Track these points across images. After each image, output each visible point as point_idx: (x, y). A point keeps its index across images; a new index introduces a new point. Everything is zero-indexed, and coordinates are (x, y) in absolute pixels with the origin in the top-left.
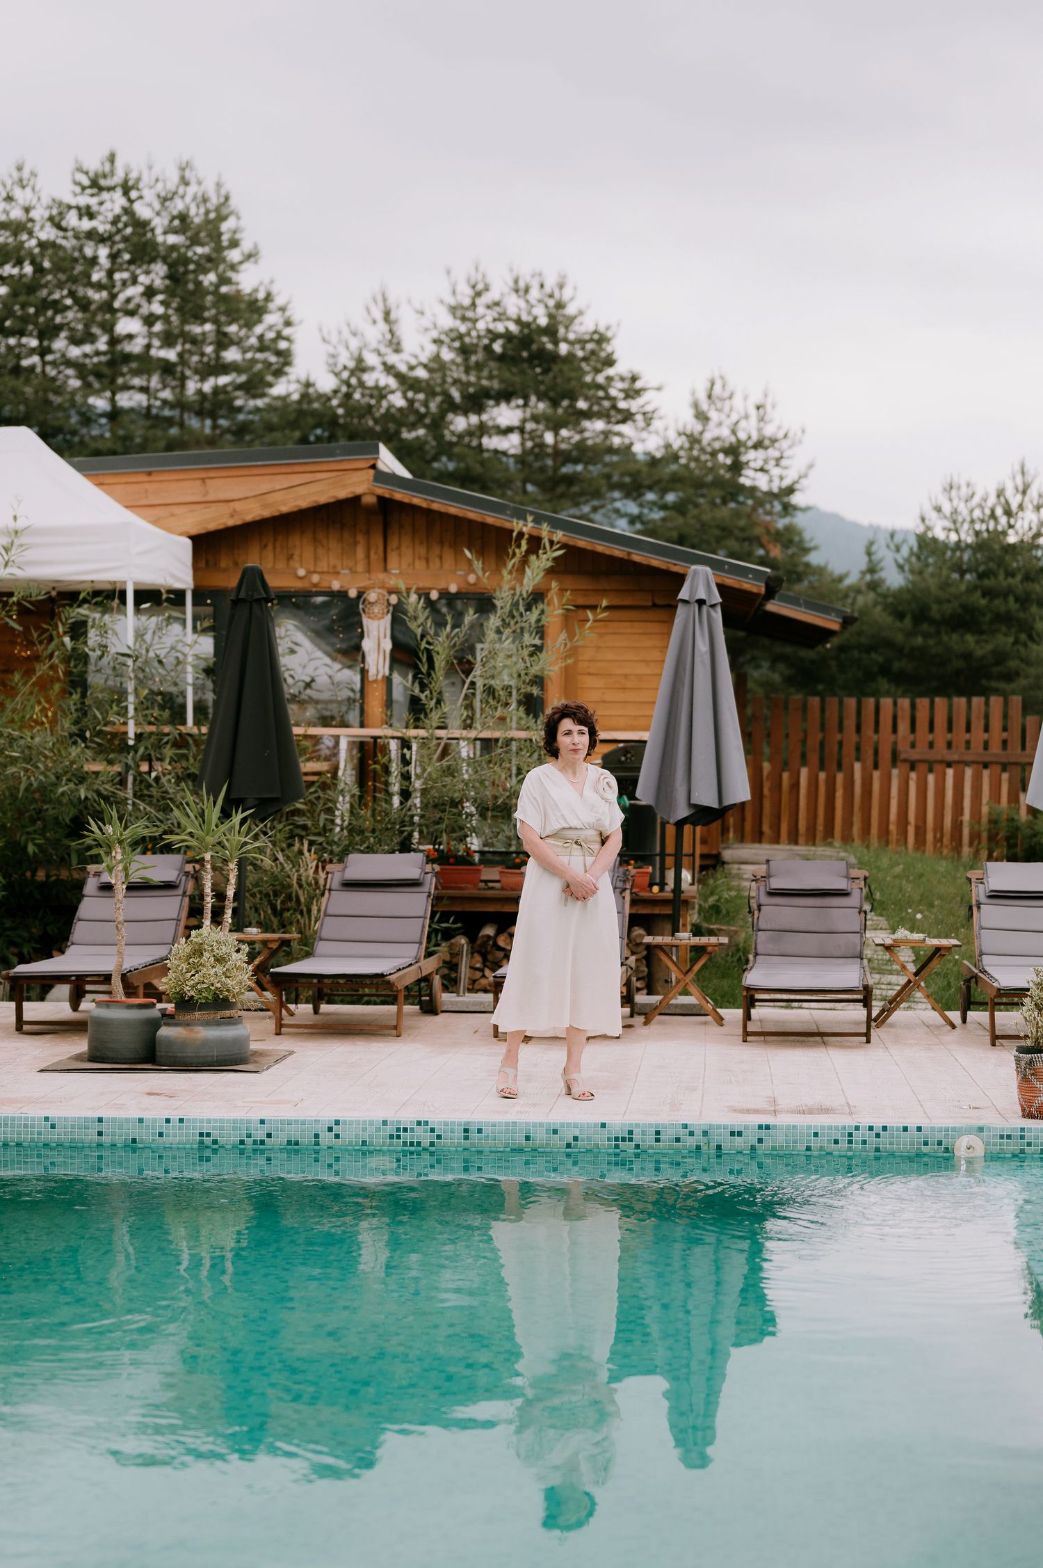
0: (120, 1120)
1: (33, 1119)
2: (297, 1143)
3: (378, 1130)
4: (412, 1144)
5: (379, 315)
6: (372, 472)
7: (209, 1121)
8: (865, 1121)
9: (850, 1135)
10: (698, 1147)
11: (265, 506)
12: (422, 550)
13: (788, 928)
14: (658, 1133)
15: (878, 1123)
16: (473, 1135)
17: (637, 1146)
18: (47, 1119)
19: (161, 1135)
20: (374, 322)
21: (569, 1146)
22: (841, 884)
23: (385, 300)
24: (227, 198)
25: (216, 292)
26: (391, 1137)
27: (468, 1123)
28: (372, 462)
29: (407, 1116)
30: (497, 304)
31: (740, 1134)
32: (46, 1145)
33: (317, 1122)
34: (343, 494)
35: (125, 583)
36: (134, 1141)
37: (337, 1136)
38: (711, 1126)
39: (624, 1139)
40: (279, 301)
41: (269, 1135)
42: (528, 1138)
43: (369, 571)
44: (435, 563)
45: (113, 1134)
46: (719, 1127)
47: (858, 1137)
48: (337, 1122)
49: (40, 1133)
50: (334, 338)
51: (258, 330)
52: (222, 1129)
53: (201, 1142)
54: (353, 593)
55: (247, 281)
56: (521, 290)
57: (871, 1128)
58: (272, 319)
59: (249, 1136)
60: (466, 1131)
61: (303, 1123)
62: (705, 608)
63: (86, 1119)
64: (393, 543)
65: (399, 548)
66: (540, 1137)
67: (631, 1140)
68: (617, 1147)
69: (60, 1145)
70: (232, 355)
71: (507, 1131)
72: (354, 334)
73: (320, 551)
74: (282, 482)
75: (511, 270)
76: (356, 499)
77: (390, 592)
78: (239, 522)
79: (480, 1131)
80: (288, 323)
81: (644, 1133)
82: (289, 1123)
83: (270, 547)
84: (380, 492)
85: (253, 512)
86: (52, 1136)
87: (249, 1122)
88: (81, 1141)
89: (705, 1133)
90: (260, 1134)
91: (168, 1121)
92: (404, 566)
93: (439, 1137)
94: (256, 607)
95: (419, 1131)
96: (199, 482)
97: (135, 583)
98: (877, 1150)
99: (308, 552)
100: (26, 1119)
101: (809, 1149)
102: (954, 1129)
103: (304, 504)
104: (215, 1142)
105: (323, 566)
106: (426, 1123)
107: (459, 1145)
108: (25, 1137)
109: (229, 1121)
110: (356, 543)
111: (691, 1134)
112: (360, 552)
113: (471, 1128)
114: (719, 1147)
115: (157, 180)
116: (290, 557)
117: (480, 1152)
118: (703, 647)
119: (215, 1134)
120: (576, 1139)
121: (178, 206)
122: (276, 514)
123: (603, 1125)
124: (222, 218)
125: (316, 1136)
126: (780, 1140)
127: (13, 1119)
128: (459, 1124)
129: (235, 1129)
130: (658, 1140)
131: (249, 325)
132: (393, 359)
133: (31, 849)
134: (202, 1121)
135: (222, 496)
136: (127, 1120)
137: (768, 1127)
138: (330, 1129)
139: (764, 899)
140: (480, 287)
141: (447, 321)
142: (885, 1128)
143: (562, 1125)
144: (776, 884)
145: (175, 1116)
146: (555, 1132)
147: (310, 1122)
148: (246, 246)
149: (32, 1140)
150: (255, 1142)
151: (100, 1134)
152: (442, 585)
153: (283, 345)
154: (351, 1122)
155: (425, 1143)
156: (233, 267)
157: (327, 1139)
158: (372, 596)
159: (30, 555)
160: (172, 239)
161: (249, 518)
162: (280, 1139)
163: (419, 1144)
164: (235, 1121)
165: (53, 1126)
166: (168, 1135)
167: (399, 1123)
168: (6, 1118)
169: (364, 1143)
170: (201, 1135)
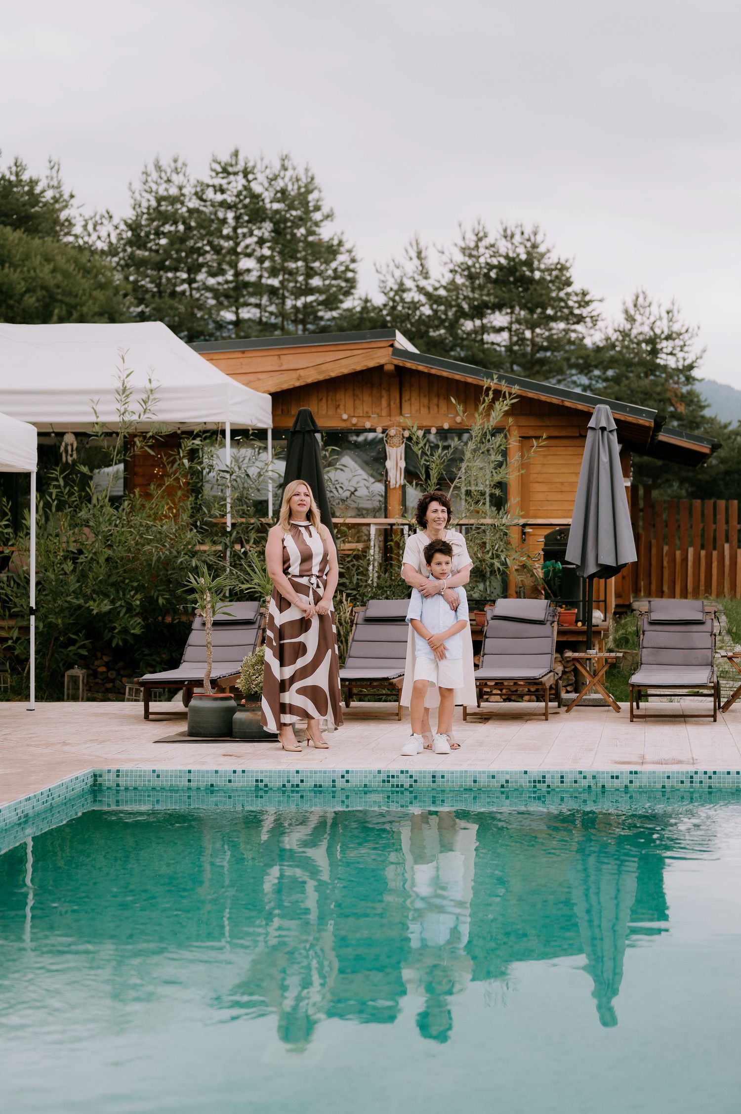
0: (203, 772)
1: (145, 772)
2: (320, 786)
3: (375, 777)
4: (397, 786)
5: (414, 254)
6: (391, 349)
7: (262, 772)
8: (701, 768)
9: (692, 777)
10: (589, 787)
11: (320, 373)
12: (425, 401)
13: (663, 646)
14: (562, 777)
15: (710, 769)
16: (439, 779)
17: (549, 786)
18: (154, 771)
19: (230, 781)
20: (411, 259)
21: (502, 786)
22: (699, 616)
23: (417, 244)
24: (312, 179)
25: (305, 240)
26: (384, 781)
27: (435, 772)
28: (391, 343)
29: (393, 768)
30: (493, 246)
31: (617, 777)
32: (154, 789)
33: (334, 771)
34: (372, 364)
35: (224, 423)
36: (212, 785)
37: (347, 781)
38: (598, 772)
39: (539, 782)
40: (347, 246)
41: (302, 781)
42: (475, 781)
43: (390, 415)
44: (434, 410)
45: (199, 781)
46: (603, 773)
47: (696, 779)
48: (347, 772)
49: (149, 781)
50: (384, 270)
51: (334, 265)
52: (270, 777)
53: (257, 786)
54: (379, 431)
55: (326, 233)
56: (508, 236)
57: (705, 773)
58: (341, 258)
59: (289, 781)
60: (434, 777)
61: (325, 772)
62: (606, 433)
63: (180, 771)
64: (406, 397)
65: (410, 399)
66: (483, 781)
67: (544, 782)
68: (535, 787)
69: (163, 789)
70: (316, 282)
71: (461, 777)
72: (398, 268)
73: (357, 402)
74: (332, 356)
75: (502, 223)
76: (381, 367)
77: (404, 429)
78: (303, 384)
79: (443, 777)
80: (353, 261)
81: (553, 777)
82: (316, 772)
83: (324, 400)
84: (396, 362)
85: (312, 377)
86: (158, 783)
87: (288, 772)
88: (177, 786)
89: (594, 777)
90: (296, 780)
91: (235, 772)
92: (414, 411)
93: (416, 781)
94: (307, 436)
95: (402, 776)
96: (276, 357)
97: (231, 424)
98: (710, 787)
99: (350, 403)
100: (141, 771)
101: (664, 787)
103: (346, 371)
104: (266, 786)
105: (360, 412)
106: (407, 772)
107: (429, 786)
108: (140, 784)
109: (275, 772)
110: (381, 397)
111: (585, 777)
112: (384, 403)
113: (437, 775)
114: (603, 786)
115: (266, 167)
116: (338, 407)
117: (443, 791)
118: (604, 458)
119: (266, 781)
120: (507, 782)
121: (280, 184)
122: (327, 378)
123: (526, 772)
124: (308, 192)
125: (334, 781)
126: (645, 782)
127: (132, 772)
128: (429, 772)
129: (279, 777)
130: (562, 782)
131: (327, 262)
132: (423, 283)
133: (161, 601)
134: (257, 772)
135: (292, 366)
136: (207, 772)
137: (636, 773)
138: (343, 777)
139: (647, 627)
140: (481, 234)
141: (459, 258)
142: (715, 773)
143: (498, 772)
144: (655, 616)
145: (239, 769)
146: (493, 777)
147: (329, 772)
148: (325, 210)
149: (144, 786)
150: (293, 786)
151: (189, 781)
152: (439, 424)
153: (350, 275)
154: (357, 772)
155: (407, 785)
156: (317, 224)
157: (340, 783)
158: (392, 432)
159: (160, 405)
160: (276, 206)
161: (309, 381)
162: (309, 783)
163: (402, 786)
164: (279, 772)
165: (158, 776)
166: (235, 782)
167: (389, 771)
168: (127, 771)
169: (365, 786)
170: (257, 781)
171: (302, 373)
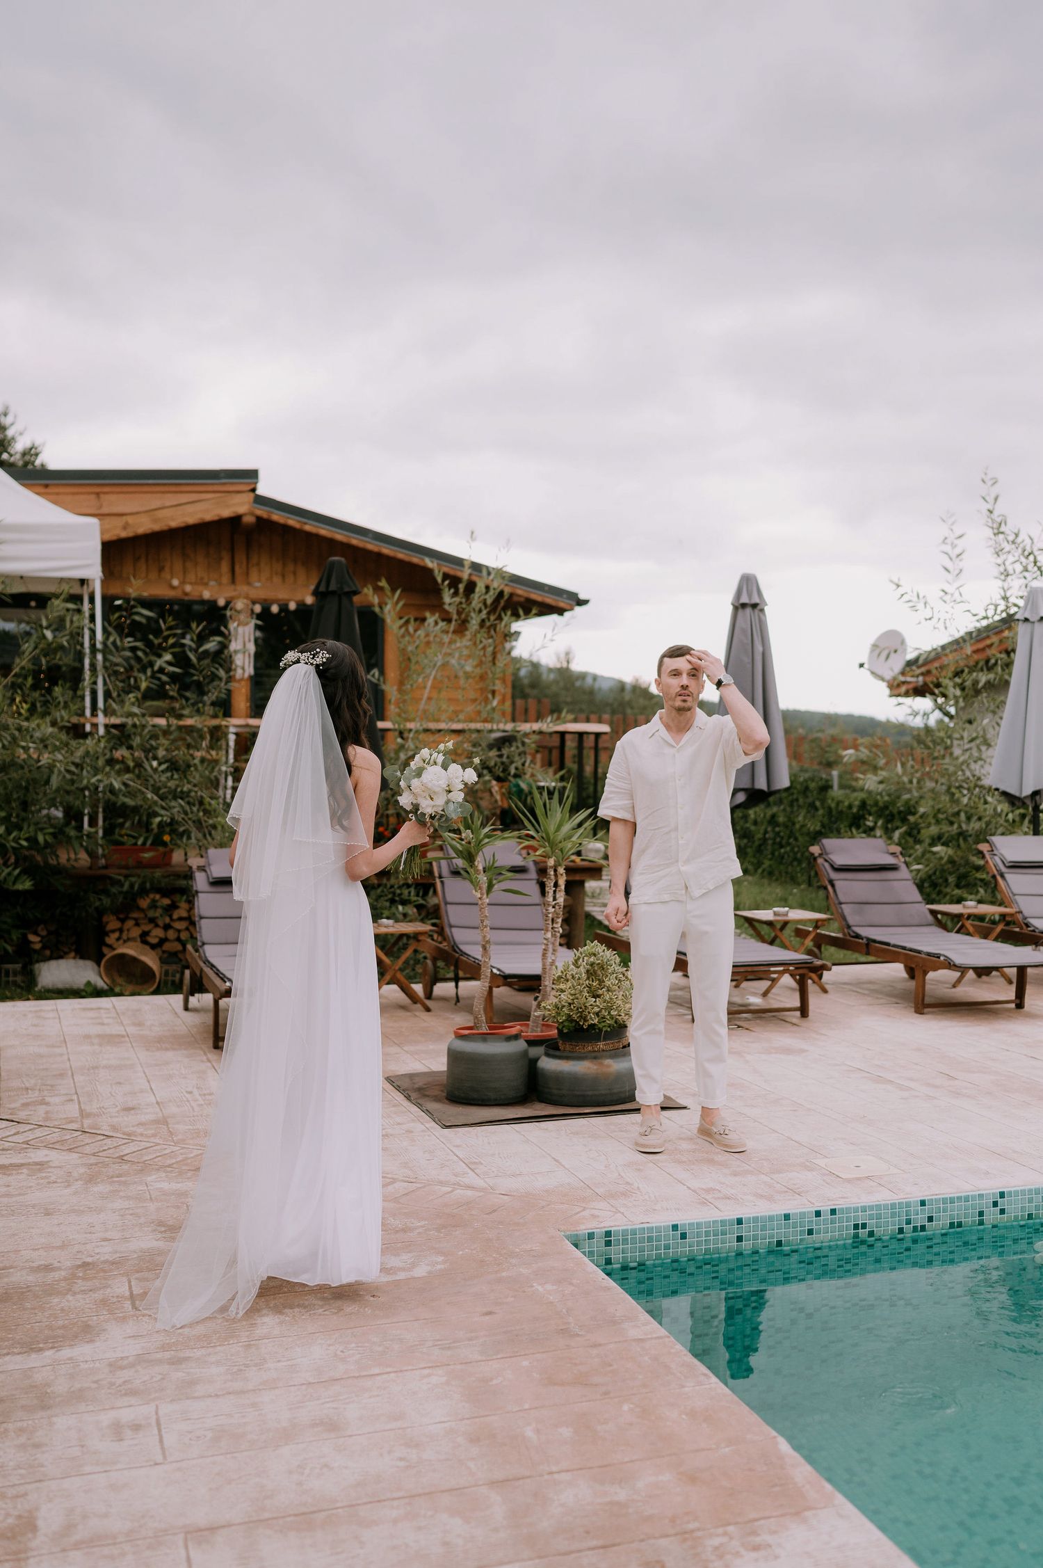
0: (763, 1219)
1: (658, 1229)
2: (960, 1225)
6: (252, 495)
7: (864, 1209)
11: (155, 521)
12: (278, 567)
13: (864, 900)
18: (675, 1227)
19: (810, 1232)
22: (890, 860)
28: (252, 487)
33: (981, 1196)
34: (226, 513)
36: (779, 1244)
37: (1002, 1211)
41: (930, 1219)
43: (233, 581)
44: (290, 578)
45: (755, 1238)
48: (1002, 1195)
49: (667, 1247)
52: (879, 1217)
53: (856, 1236)
54: (221, 602)
61: (967, 1199)
63: (723, 1222)
64: (254, 560)
65: (258, 564)
73: (189, 565)
74: (171, 499)
76: (235, 520)
77: (254, 603)
78: (131, 534)
82: (952, 1201)
83: (143, 560)
84: (259, 514)
85: (144, 526)
86: (682, 1250)
87: (908, 1205)
88: (717, 1251)
90: (920, 1219)
91: (818, 1214)
92: (264, 579)
96: (93, 497)
99: (178, 566)
103: (191, 520)
104: (871, 1234)
105: (191, 576)
108: (650, 1255)
109: (886, 1206)
110: (221, 559)
112: (225, 567)
116: (161, 569)
119: (871, 1224)
122: (165, 528)
125: (981, 1214)
127: (634, 1232)
129: (893, 1215)
134: (856, 1210)
135: (116, 510)
136: (771, 1218)
138: (995, 1204)
139: (833, 875)
144: (839, 860)
145: (825, 1208)
147: (974, 1197)
150: (915, 1229)
151: (740, 1239)
152: (299, 598)
154: (1016, 1193)
157: (992, 1216)
158: (239, 605)
161: (141, 530)
162: (942, 1222)
164: (893, 1206)
165: (683, 1236)
166: (819, 1232)
168: (625, 1232)
169: (1030, 1216)
170: (856, 1227)
171: (130, 519)
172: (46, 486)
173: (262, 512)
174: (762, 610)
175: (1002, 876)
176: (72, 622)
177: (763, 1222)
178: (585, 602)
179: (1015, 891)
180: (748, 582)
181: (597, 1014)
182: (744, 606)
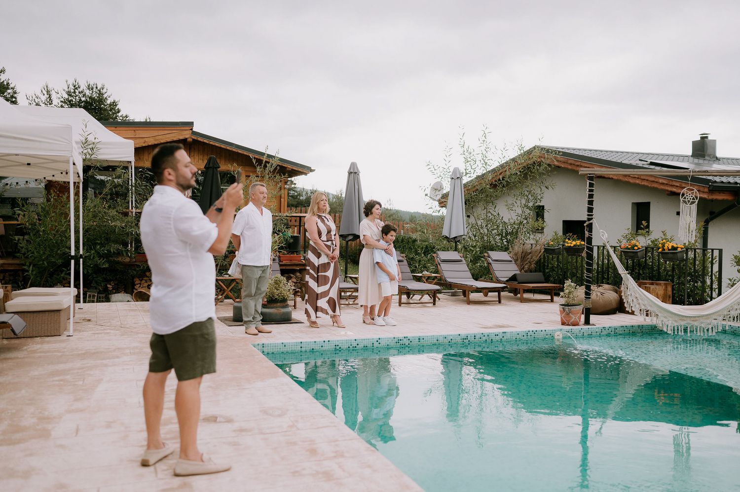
0: (308, 342)
1: (278, 344)
2: (367, 347)
3: (392, 340)
4: (403, 345)
5: (45, 93)
6: (191, 131)
7: (338, 341)
8: (531, 329)
9: (527, 333)
10: (486, 340)
11: (155, 140)
12: (201, 157)
14: (475, 336)
16: (421, 340)
18: (282, 343)
19: (322, 346)
20: (44, 95)
21: (449, 342)
23: (47, 87)
26: (396, 342)
27: (419, 337)
28: (191, 128)
29: (400, 335)
30: (82, 92)
31: (498, 335)
32: (283, 353)
33: (373, 339)
34: (181, 137)
36: (313, 349)
37: (379, 343)
38: (490, 333)
39: (465, 339)
41: (358, 344)
42: (437, 340)
45: (306, 347)
46: (492, 333)
47: (529, 334)
48: (379, 339)
49: (280, 349)
50: (31, 99)
52: (342, 343)
53: (336, 348)
56: (90, 88)
57: (533, 331)
59: (351, 345)
60: (419, 339)
61: (369, 339)
63: (296, 343)
65: (194, 156)
66: (441, 340)
67: (467, 339)
68: (463, 341)
69: (287, 352)
71: (431, 339)
74: (161, 132)
75: (87, 82)
76: (185, 139)
78: (145, 145)
80: (15, 93)
81: (471, 337)
82: (364, 340)
84: (193, 137)
85: (152, 142)
86: (285, 349)
87: (351, 340)
88: (294, 350)
89: (488, 336)
90: (355, 344)
91: (324, 342)
93: (411, 342)
95: (405, 339)
98: (534, 338)
100: (275, 343)
101: (516, 339)
102: (554, 330)
104: (340, 348)
106: (407, 337)
107: (417, 344)
108: (275, 350)
111: (484, 336)
114: (492, 340)
117: (423, 346)
119: (340, 345)
120: (451, 340)
123: (459, 335)
125: (373, 344)
126: (509, 336)
127: (271, 344)
128: (417, 337)
129: (347, 343)
130: (475, 339)
134: (336, 341)
135: (143, 136)
136: (310, 342)
137: (505, 333)
138: (377, 341)
140: (77, 86)
142: (536, 331)
143: (447, 335)
145: (327, 340)
146: (445, 338)
147: (371, 339)
149: (278, 351)
150: (353, 347)
151: (301, 347)
154: (384, 339)
155: (407, 344)
157: (376, 344)
162: (361, 346)
164: (347, 340)
165: (285, 346)
166: (324, 346)
167: (399, 338)
168: (268, 344)
169: (388, 345)
170: (336, 346)
172: (116, 127)
173: (195, 137)
174: (358, 174)
175: (439, 265)
176: (124, 176)
177: (308, 343)
178: (314, 170)
179: (443, 269)
180: (353, 165)
181: (277, 295)
182: (351, 173)
